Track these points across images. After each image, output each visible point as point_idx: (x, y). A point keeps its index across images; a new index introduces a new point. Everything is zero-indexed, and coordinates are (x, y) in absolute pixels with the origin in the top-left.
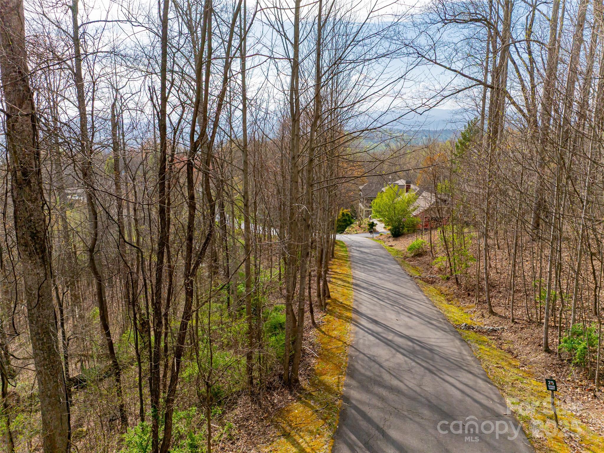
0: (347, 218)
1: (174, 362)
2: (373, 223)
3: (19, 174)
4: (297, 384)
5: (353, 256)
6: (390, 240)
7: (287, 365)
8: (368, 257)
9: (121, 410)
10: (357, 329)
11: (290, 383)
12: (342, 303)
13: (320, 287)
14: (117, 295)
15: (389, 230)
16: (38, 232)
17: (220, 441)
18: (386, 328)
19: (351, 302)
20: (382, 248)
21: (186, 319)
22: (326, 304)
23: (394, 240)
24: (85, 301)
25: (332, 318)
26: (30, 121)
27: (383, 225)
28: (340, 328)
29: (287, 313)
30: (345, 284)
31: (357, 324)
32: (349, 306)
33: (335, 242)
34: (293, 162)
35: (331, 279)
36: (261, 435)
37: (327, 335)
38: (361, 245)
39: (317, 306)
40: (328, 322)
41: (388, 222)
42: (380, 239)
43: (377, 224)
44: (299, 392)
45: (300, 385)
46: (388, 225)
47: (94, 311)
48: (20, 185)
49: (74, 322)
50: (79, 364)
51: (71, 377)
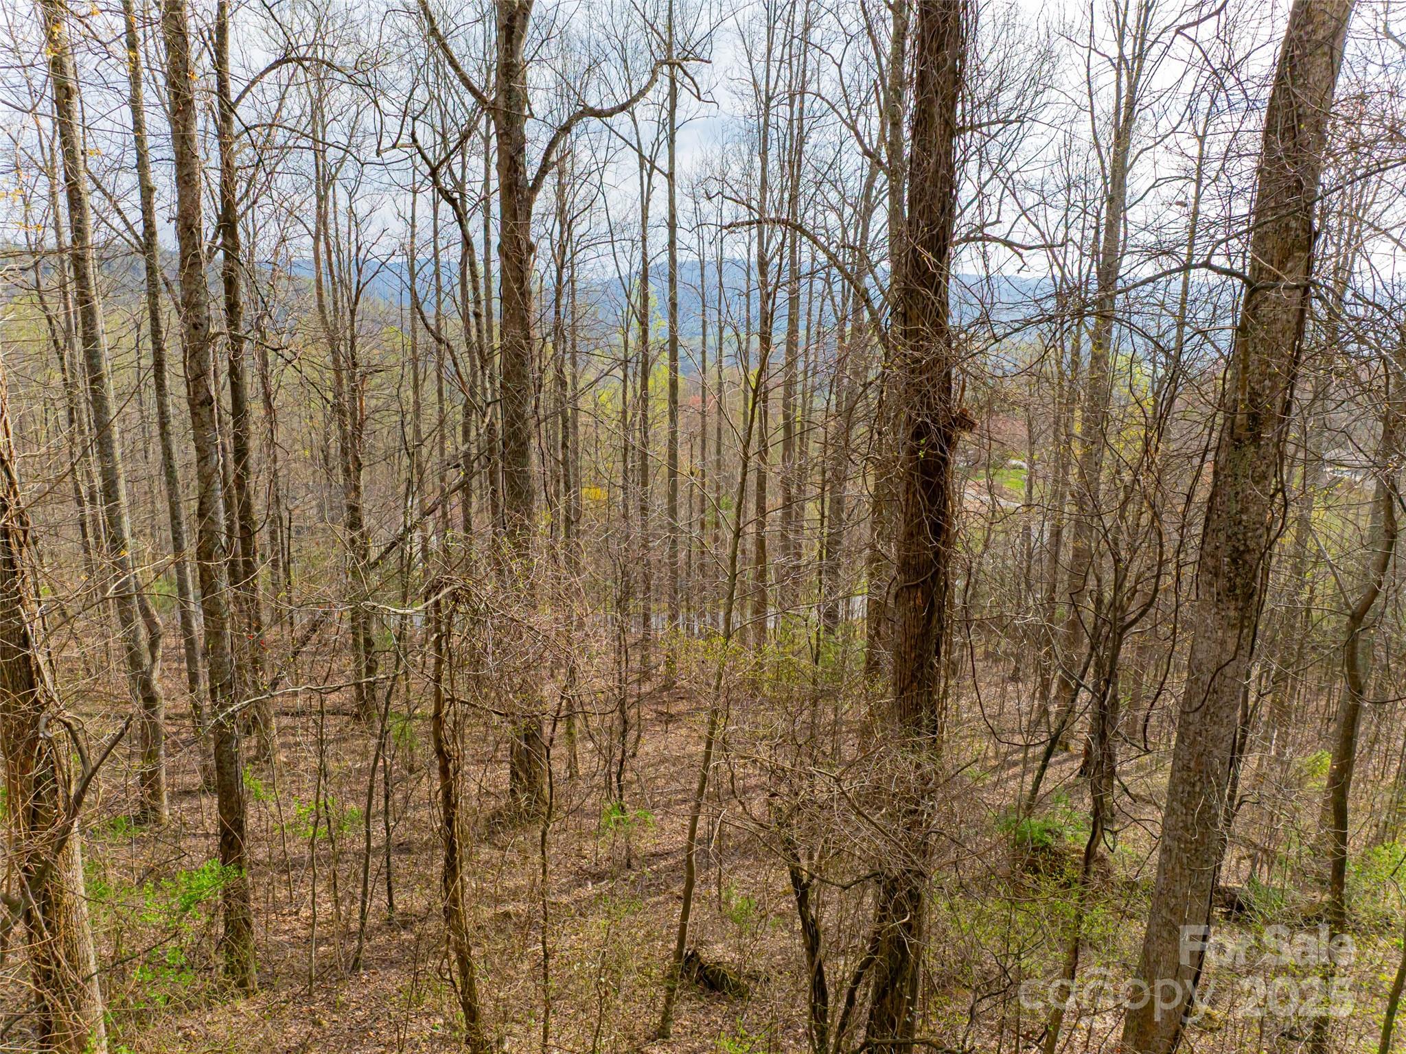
3: (1241, 416)
9: (1319, 1028)
16: (1248, 550)
24: (1301, 726)
47: (1317, 759)
48: (1239, 440)
49: (1260, 765)
50: (1247, 863)
51: (1222, 883)
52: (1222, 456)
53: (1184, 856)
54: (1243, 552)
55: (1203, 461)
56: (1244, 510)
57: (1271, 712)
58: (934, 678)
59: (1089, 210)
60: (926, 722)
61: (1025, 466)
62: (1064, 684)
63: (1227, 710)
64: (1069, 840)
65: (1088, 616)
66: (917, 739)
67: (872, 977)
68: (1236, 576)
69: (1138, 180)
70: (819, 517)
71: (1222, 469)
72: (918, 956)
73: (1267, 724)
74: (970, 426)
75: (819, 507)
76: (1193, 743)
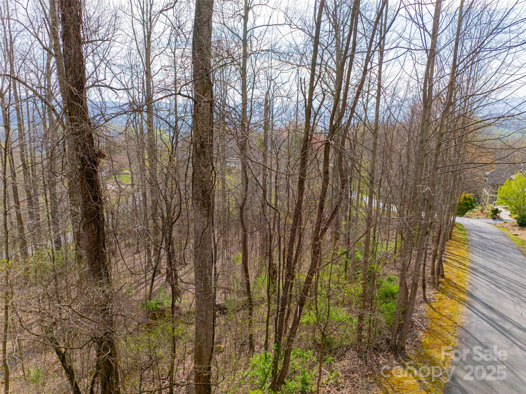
0: (469, 202)
1: (297, 309)
2: (497, 209)
3: (198, 146)
4: (403, 352)
5: (471, 240)
6: (516, 228)
7: (395, 332)
8: (489, 243)
9: (250, 338)
10: (470, 312)
11: (396, 349)
12: (455, 284)
13: (434, 264)
14: (256, 245)
15: (515, 218)
16: (207, 190)
17: (327, 384)
18: (503, 316)
19: (466, 285)
20: (505, 236)
21: (311, 274)
22: (439, 282)
23: (520, 229)
24: (232, 246)
25: (444, 297)
26: (209, 106)
27: (509, 213)
28: (452, 308)
29: (401, 285)
30: (460, 266)
31: (470, 306)
32: (464, 288)
33: (454, 224)
34: (421, 145)
35: (447, 260)
36: (364, 389)
37: (437, 312)
38: (482, 230)
39: (429, 282)
40: (439, 299)
41: (515, 210)
42: (503, 226)
43: (501, 211)
44: (403, 359)
45: (406, 353)
46: (514, 213)
47: (238, 255)
48: (199, 154)
49: (222, 262)
50: (223, 294)
51: (217, 303)
52: (194, 160)
53: (203, 296)
54: (205, 191)
55: (188, 162)
56: (203, 177)
57: (223, 243)
58: (104, 256)
59: (139, 76)
60: (104, 274)
61: (130, 173)
62: (156, 250)
63: (208, 244)
64: (166, 304)
65: (160, 223)
66: (101, 281)
67: (99, 379)
68: (204, 199)
69: (155, 67)
70: (45, 201)
71: (195, 164)
72: (116, 364)
73: (222, 248)
74: (103, 156)
75: (44, 198)
76: (200, 257)
